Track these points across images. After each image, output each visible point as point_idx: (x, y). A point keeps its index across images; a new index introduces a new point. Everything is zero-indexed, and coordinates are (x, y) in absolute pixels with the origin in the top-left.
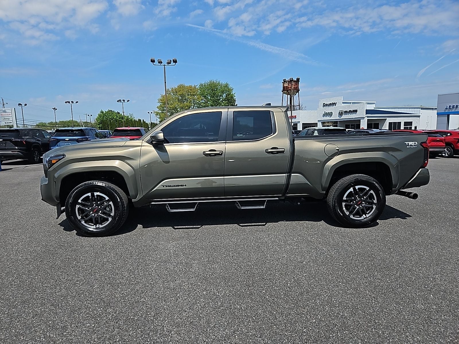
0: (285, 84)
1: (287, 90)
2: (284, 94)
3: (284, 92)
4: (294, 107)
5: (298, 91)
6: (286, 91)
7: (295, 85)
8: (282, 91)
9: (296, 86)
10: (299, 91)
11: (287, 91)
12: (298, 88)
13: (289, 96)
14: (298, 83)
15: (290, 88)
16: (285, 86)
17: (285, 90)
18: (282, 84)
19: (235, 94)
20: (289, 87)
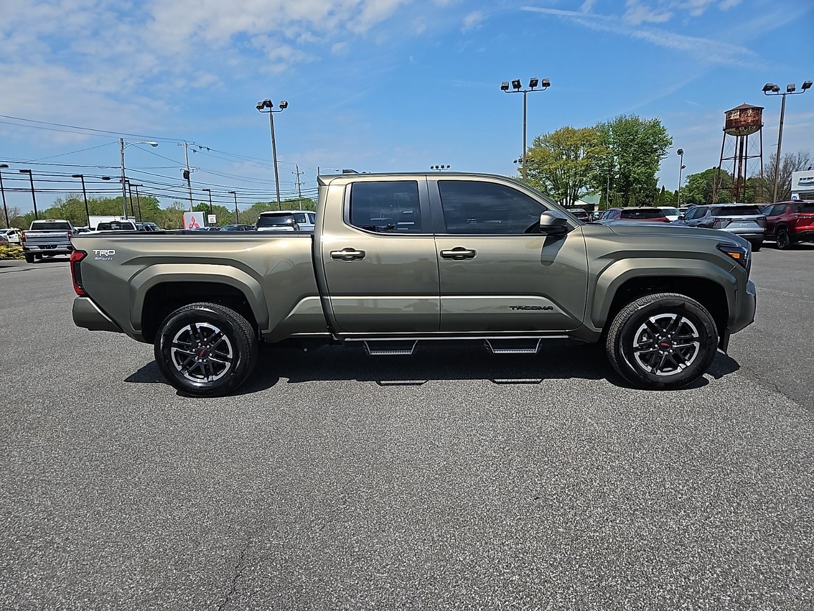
0: (733, 115)
1: (737, 126)
2: (726, 134)
3: (728, 130)
4: (746, 159)
5: (760, 127)
6: (734, 129)
7: (754, 117)
8: (724, 130)
9: (757, 118)
10: (762, 127)
11: (737, 128)
12: (761, 122)
13: (739, 137)
14: (761, 112)
15: (743, 123)
16: (732, 118)
17: (732, 126)
18: (725, 114)
19: (672, 138)
20: (741, 121)
